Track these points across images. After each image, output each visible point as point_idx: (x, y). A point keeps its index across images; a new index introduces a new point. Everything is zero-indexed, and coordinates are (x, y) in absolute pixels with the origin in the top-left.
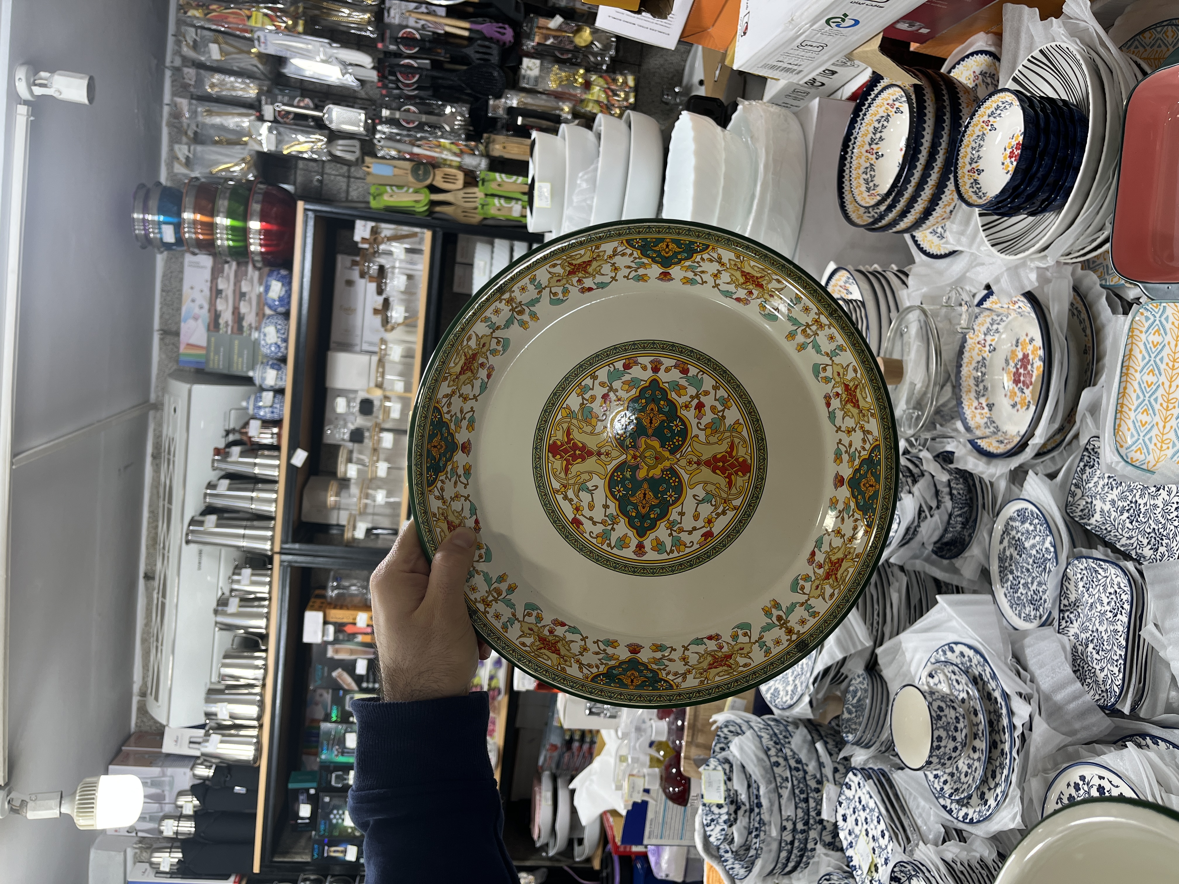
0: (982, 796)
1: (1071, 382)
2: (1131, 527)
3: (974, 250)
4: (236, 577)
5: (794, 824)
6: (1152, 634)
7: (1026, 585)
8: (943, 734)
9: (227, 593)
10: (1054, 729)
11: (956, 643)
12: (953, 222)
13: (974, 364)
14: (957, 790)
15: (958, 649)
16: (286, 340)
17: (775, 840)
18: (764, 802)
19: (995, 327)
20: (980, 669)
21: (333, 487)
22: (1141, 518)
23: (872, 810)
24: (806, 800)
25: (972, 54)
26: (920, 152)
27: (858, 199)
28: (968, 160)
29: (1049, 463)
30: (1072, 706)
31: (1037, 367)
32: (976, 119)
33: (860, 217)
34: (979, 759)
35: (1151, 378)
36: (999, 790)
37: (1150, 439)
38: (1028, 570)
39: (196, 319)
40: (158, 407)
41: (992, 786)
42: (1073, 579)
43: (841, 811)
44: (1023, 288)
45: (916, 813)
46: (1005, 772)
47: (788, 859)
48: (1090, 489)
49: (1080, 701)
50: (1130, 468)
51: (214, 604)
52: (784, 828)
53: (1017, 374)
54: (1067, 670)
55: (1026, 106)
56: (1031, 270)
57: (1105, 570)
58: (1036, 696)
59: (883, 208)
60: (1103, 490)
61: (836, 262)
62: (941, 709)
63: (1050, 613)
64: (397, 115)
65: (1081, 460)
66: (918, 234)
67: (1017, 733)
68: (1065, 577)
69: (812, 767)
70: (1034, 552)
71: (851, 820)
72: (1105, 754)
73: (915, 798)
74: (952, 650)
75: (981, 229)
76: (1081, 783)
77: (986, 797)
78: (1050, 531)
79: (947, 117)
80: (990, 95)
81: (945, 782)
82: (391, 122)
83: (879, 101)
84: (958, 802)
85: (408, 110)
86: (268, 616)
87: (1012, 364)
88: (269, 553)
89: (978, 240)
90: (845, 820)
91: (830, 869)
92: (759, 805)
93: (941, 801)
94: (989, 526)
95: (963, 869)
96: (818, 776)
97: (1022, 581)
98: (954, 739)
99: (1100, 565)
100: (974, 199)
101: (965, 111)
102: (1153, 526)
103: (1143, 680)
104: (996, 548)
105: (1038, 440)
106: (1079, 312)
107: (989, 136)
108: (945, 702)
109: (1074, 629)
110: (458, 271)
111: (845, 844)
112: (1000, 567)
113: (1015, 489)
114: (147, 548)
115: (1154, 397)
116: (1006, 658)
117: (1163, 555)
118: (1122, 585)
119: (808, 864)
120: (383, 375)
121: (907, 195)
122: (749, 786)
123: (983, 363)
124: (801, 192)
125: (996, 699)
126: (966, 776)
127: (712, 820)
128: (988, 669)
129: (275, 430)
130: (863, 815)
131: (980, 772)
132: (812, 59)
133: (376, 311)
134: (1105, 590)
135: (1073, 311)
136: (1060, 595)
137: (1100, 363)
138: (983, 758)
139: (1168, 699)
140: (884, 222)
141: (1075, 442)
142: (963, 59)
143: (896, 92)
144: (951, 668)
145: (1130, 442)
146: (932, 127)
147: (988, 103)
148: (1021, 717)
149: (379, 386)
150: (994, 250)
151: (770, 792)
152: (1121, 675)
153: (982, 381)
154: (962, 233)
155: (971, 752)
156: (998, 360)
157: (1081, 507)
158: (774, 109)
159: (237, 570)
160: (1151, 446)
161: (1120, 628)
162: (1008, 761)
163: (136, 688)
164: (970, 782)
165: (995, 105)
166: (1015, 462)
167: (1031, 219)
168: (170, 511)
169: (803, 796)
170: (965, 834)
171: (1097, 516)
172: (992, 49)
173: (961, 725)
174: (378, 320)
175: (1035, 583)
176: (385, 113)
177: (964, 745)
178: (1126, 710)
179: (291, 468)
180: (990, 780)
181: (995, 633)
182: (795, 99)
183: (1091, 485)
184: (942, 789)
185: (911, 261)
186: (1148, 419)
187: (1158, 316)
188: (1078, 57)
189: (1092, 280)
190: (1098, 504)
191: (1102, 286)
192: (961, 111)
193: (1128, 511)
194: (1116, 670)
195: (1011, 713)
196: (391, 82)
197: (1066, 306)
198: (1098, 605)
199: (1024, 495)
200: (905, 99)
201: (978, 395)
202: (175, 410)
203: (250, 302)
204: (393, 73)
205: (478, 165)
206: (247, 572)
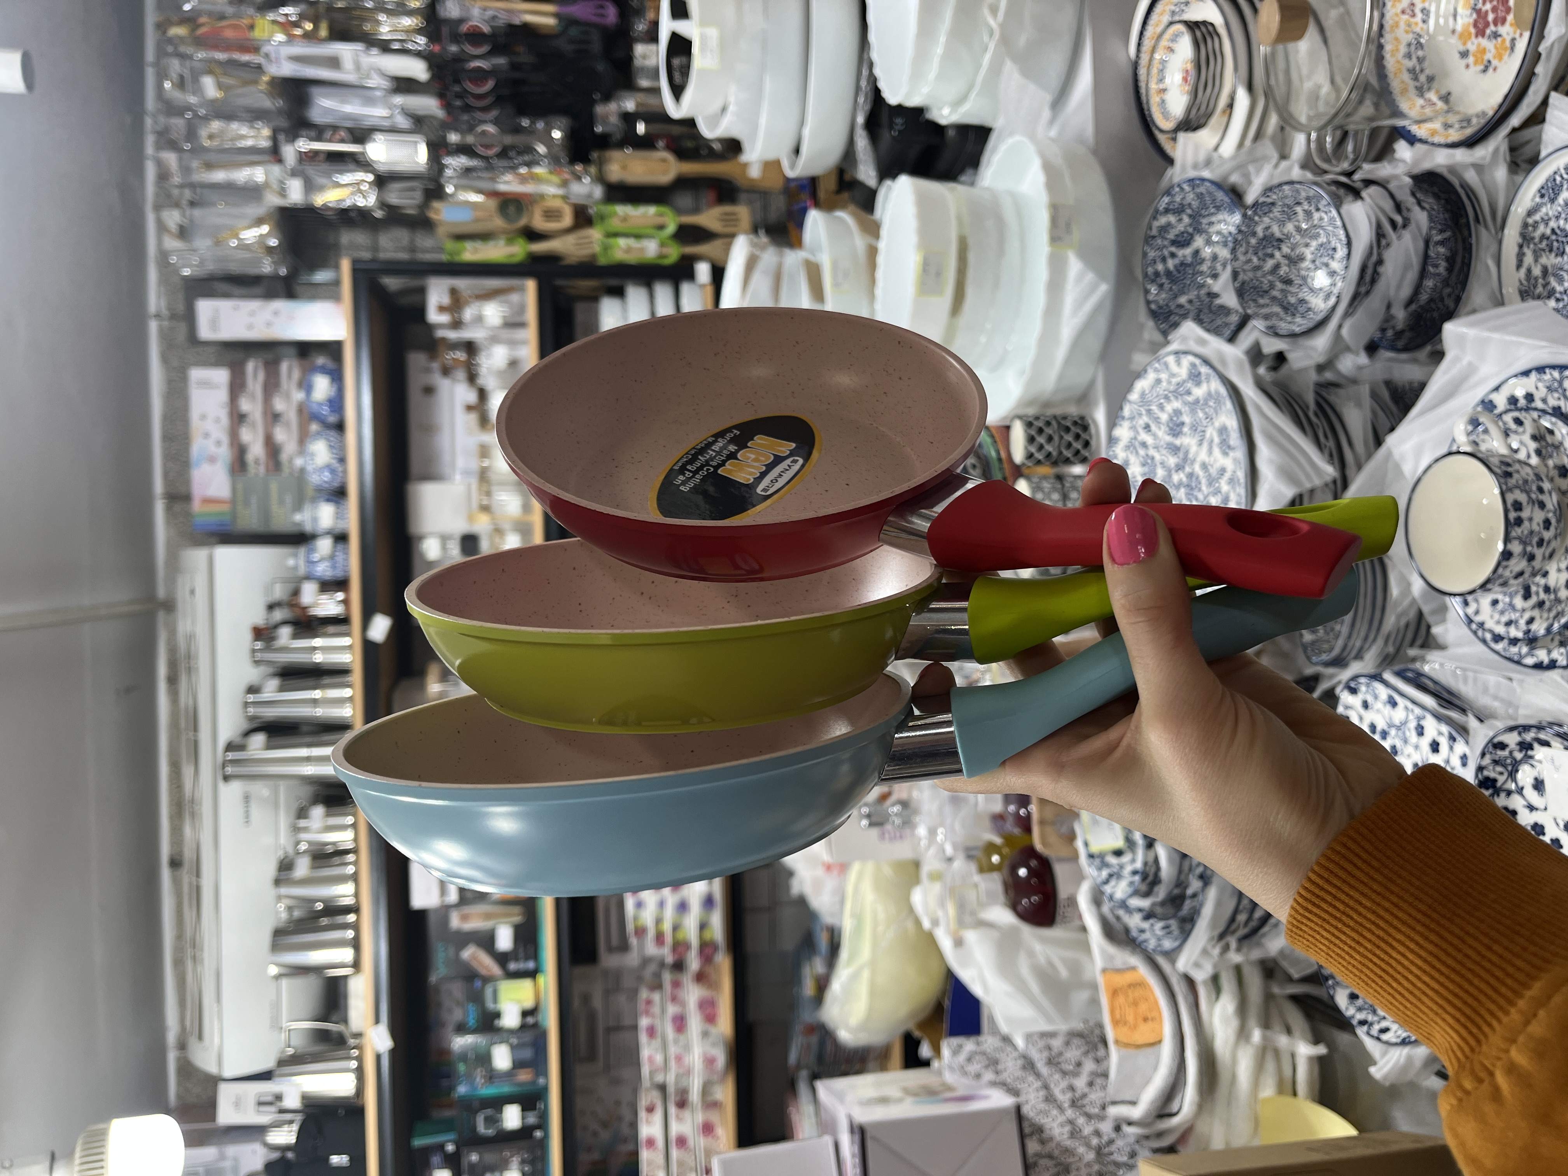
4: (302, 823)
9: (291, 850)
11: (1497, 389)
16: (342, 460)
21: (432, 670)
39: (212, 460)
64: (470, 139)
82: (463, 150)
85: (484, 133)
120: (488, 494)
129: (340, 596)
133: (469, 408)
149: (485, 509)
159: (302, 813)
163: (171, 1037)
168: (196, 744)
174: (473, 417)
176: (453, 138)
196: (457, 96)
199: (1547, 147)
201: (1420, 91)
202: (192, 592)
203: (288, 425)
204: (457, 81)
205: (590, 196)
206: (318, 811)
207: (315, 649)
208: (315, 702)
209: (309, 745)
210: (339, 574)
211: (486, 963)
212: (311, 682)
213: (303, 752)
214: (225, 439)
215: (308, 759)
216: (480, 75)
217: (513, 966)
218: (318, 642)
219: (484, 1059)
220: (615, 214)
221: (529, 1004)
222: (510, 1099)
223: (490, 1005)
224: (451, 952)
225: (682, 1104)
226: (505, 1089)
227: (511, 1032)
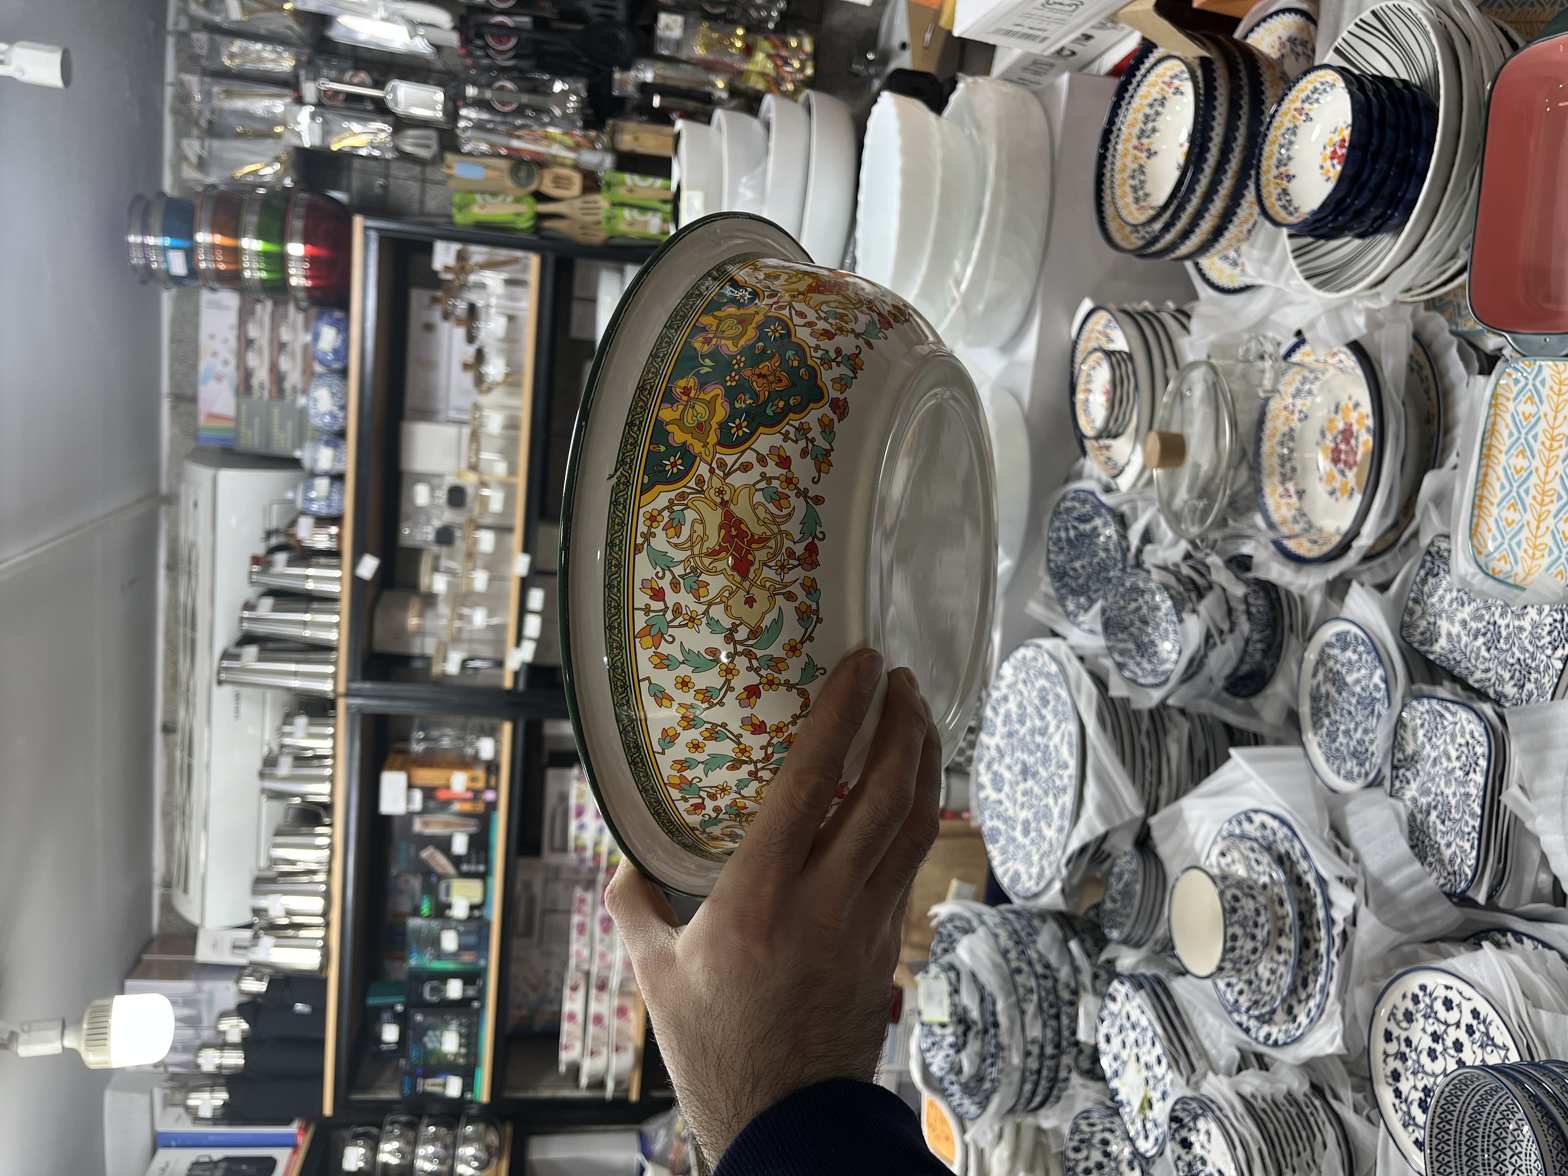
0: (1290, 1010)
1: (1410, 462)
2: (1487, 655)
3: (1281, 284)
4: (287, 729)
5: (1042, 1047)
6: (1516, 800)
7: (1347, 733)
8: (1238, 931)
9: (276, 749)
10: (1386, 923)
11: (1256, 811)
12: (1252, 246)
13: (1278, 438)
14: (1256, 1003)
15: (1258, 818)
16: (344, 408)
17: (1016, 1068)
18: (1003, 1020)
19: (1307, 387)
20: (1287, 845)
21: (415, 605)
22: (1502, 645)
23: (1144, 1030)
24: (1057, 1017)
25: (1277, 13)
26: (1208, 150)
27: (1124, 213)
28: (1273, 162)
29: (1378, 570)
30: (1410, 894)
31: (1365, 441)
32: (1285, 105)
33: (1126, 238)
34: (1286, 963)
35: (1520, 462)
36: (1312, 1003)
37: (1519, 544)
38: (1350, 713)
39: (219, 378)
40: (172, 499)
41: (1303, 996)
42: (1410, 725)
43: (1104, 1029)
44: (1346, 335)
45: (1202, 1032)
46: (1321, 980)
47: (1034, 1093)
48: (1433, 605)
49: (1419, 888)
50: (1490, 582)
51: (258, 765)
52: (1028, 1054)
53: (1336, 451)
54: (1403, 846)
55: (1354, 88)
56: (1359, 312)
57: (1454, 714)
58: (1361, 881)
59: (1158, 226)
60: (1450, 605)
61: (1093, 298)
62: (1236, 899)
63: (1380, 771)
64: (488, 94)
65: (1422, 566)
66: (1205, 262)
67: (1337, 930)
68: (1400, 724)
69: (1064, 973)
70: (1358, 689)
71: (1116, 1041)
72: (1453, 956)
73: (1201, 1013)
74: (1250, 820)
75: (1290, 256)
76: (1421, 994)
77: (1296, 1011)
78: (1381, 661)
79: (1245, 102)
80: (1306, 73)
81: (1241, 992)
82: (480, 104)
83: (1151, 78)
84: (1257, 1018)
85: (502, 88)
86: (332, 779)
87: (1329, 437)
88: (331, 696)
89: (1287, 270)
90: (1108, 1039)
91: (1089, 1105)
92: (996, 1025)
93: (1236, 1017)
94: (1298, 655)
95: (1264, 1106)
96: (1073, 984)
97: (1342, 728)
98: (1253, 937)
99: (1447, 709)
100: (1281, 215)
101: (1269, 93)
102: (1518, 654)
103: (1503, 858)
104: (1307, 683)
105: (1366, 539)
106: (1421, 367)
107: (1304, 128)
108: (1241, 889)
109: (1411, 791)
110: (577, 309)
111: (1109, 1073)
112: (1312, 708)
113: (1334, 605)
114: (165, 690)
115: (1525, 487)
116: (1322, 831)
117: (1531, 694)
118: (1476, 734)
119: (1058, 1098)
120: (478, 451)
121: (1190, 209)
122: (982, 1000)
123: (1290, 435)
124: (1044, 203)
125: (1308, 885)
126: (1269, 982)
127: (934, 1044)
128: (1298, 846)
129: (334, 530)
130: (1132, 1036)
131: (1288, 979)
132: (1062, 22)
133: (466, 367)
134: (1453, 740)
135: (1413, 366)
136: (1393, 747)
137: (1449, 438)
138: (1291, 961)
139: (1536, 883)
140: (1159, 246)
141: (1413, 543)
142: (1264, 20)
143: (1174, 67)
144: (1249, 844)
145: (1491, 547)
146: (1224, 115)
147: (1302, 84)
148: (1342, 909)
149: (473, 467)
150: (1308, 285)
151: (1009, 1007)
152: (1474, 853)
153: (1290, 459)
154: (1265, 261)
155: (1275, 953)
156: (1311, 432)
157: (1421, 629)
158: (1008, 88)
159: (288, 718)
160: (1520, 553)
161: (1473, 791)
162: (1324, 965)
163: (157, 876)
164: (1274, 991)
165: (1311, 87)
166: (1333, 570)
167: (1357, 242)
168: (193, 642)
169: (1053, 1011)
170: (1267, 1060)
171: (1443, 642)
172: (1304, 6)
173: (1262, 919)
174: (468, 378)
175: (1360, 731)
176: (471, 91)
177: (1266, 944)
178: (1481, 898)
179: (357, 582)
180: (1300, 989)
181: (1307, 798)
182: (1036, 73)
183: (1435, 599)
184: (1236, 1001)
185: (1194, 296)
186: (1516, 516)
187: (1530, 377)
188: (1425, 22)
189: (1438, 323)
190: (1444, 625)
191: (1453, 333)
192: (1263, 92)
193: (1484, 635)
194: (1467, 846)
195: (1328, 903)
196: (479, 47)
197: (1403, 360)
198: (1444, 760)
199: (1346, 613)
200: (1186, 75)
201: (1284, 479)
202: (196, 505)
203: (293, 355)
204: (481, 36)
205: (601, 164)
206: (301, 721)
207: (308, 577)
208: (305, 624)
209: (297, 662)
210: (334, 511)
211: (441, 863)
212: (303, 606)
213: (293, 667)
214: (233, 362)
215: (296, 674)
216: (504, 31)
217: (465, 868)
218: (311, 571)
219: (435, 942)
220: (623, 183)
221: (477, 899)
222: (454, 975)
223: (443, 898)
224: (413, 850)
225: (602, 986)
226: (449, 966)
227: (459, 921)
